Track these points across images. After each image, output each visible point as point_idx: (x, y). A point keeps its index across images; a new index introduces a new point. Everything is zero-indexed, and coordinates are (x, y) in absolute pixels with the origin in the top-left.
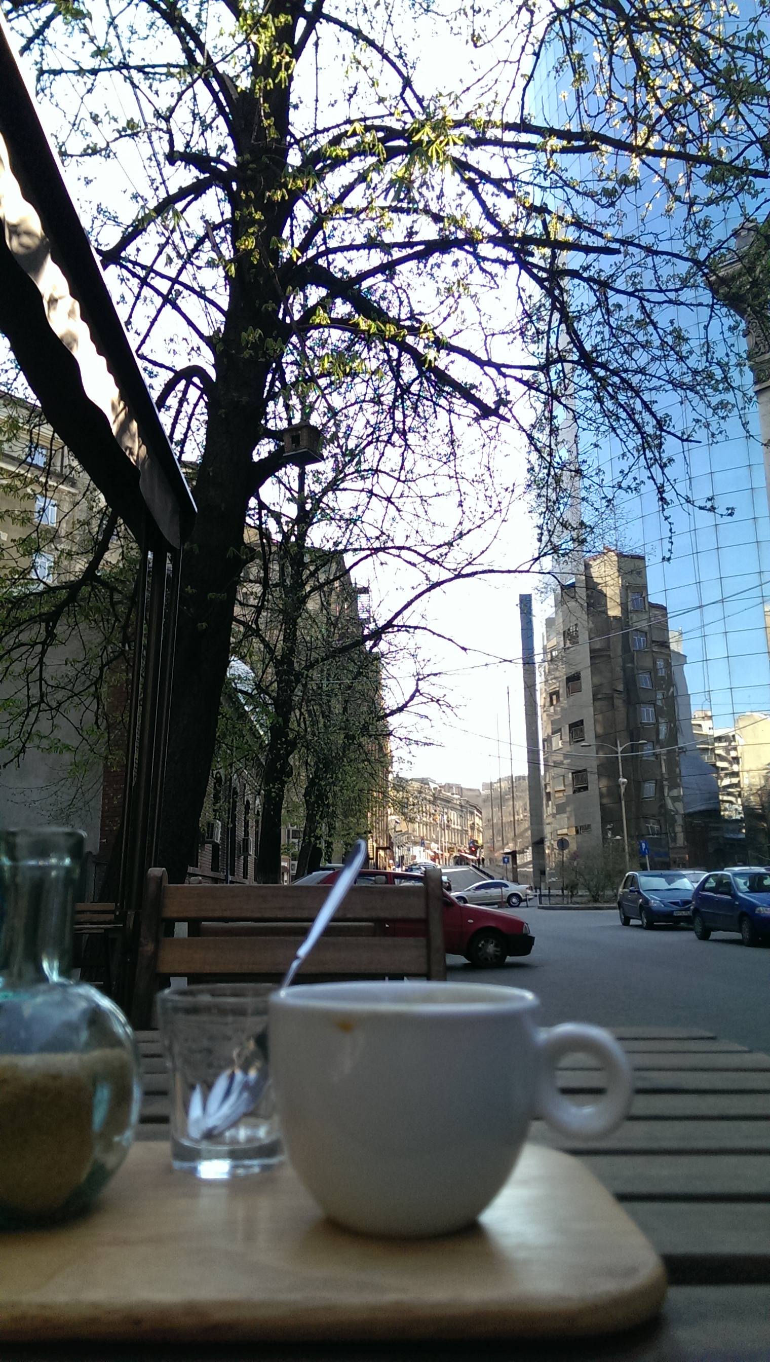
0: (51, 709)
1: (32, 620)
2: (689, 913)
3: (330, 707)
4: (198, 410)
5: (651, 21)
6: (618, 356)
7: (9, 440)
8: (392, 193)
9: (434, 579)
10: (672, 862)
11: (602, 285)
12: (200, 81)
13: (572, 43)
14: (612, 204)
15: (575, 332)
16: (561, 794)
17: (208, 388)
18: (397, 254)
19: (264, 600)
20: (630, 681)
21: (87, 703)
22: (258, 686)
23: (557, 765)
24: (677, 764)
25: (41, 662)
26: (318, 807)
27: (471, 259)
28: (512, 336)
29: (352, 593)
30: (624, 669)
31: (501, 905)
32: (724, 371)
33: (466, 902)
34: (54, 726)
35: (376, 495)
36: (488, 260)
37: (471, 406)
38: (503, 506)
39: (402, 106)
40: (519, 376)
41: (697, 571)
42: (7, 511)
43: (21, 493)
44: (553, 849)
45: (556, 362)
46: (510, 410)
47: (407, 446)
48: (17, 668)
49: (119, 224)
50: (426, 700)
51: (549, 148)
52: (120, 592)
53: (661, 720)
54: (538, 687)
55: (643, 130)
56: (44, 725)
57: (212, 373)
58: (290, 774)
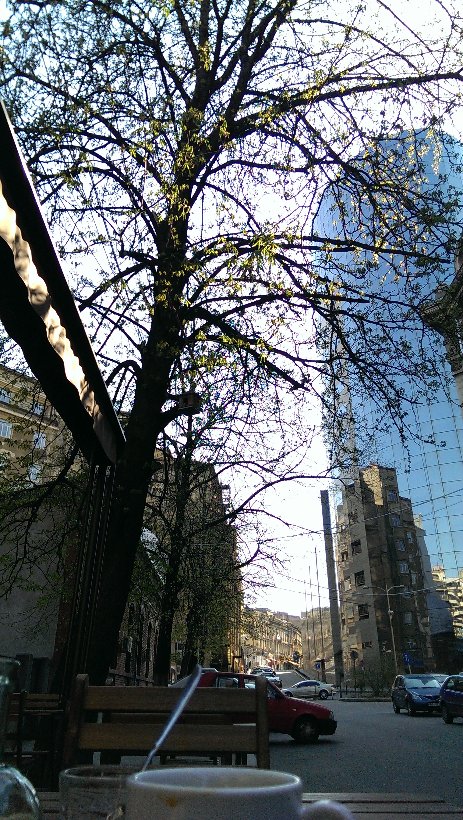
0: (30, 562)
1: (25, 506)
2: (438, 704)
3: (204, 561)
4: (131, 384)
5: (380, 186)
6: (371, 356)
7: (21, 401)
8: (241, 273)
9: (268, 481)
10: (425, 668)
11: (361, 318)
12: (140, 216)
13: (339, 196)
14: (363, 277)
15: (346, 343)
16: (352, 621)
17: (137, 372)
18: (245, 302)
19: (165, 493)
20: (392, 547)
21: (52, 558)
22: (159, 547)
23: (348, 600)
24: (425, 601)
25: (27, 533)
26: (195, 628)
27: (286, 305)
28: (310, 345)
29: (219, 488)
30: (387, 538)
31: (315, 698)
32: (433, 365)
33: (292, 696)
34: (31, 573)
35: (233, 431)
36: (296, 305)
37: (287, 382)
38: (308, 438)
39: (248, 228)
40: (315, 366)
41: (427, 478)
42: (16, 441)
43: (25, 431)
44: (348, 659)
45: (336, 359)
46: (311, 384)
47: (251, 404)
48: (12, 535)
49: (92, 286)
50: (264, 557)
51: (327, 249)
52: (79, 489)
53: (412, 572)
54: (334, 549)
55: (379, 240)
56: (25, 573)
57: (140, 364)
58: (177, 605)
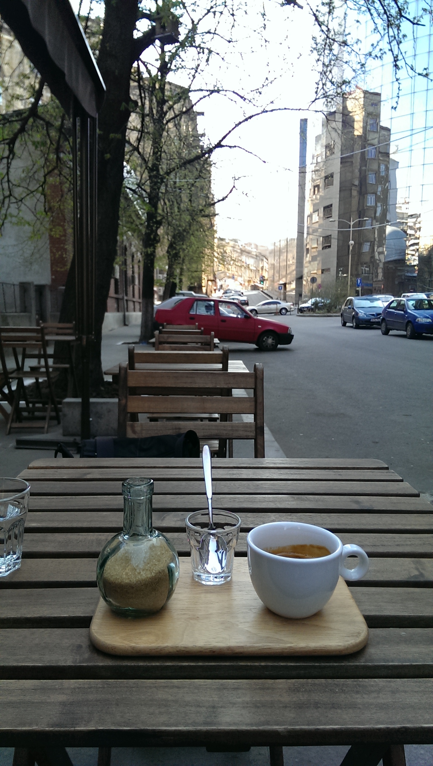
2: (379, 320)
10: (374, 289)
16: (315, 250)
20: (363, 180)
21: (38, 198)
22: (138, 185)
23: (314, 232)
26: (175, 260)
29: (193, 115)
30: (360, 171)
31: (276, 314)
44: (307, 282)
53: (379, 204)
58: (158, 241)
